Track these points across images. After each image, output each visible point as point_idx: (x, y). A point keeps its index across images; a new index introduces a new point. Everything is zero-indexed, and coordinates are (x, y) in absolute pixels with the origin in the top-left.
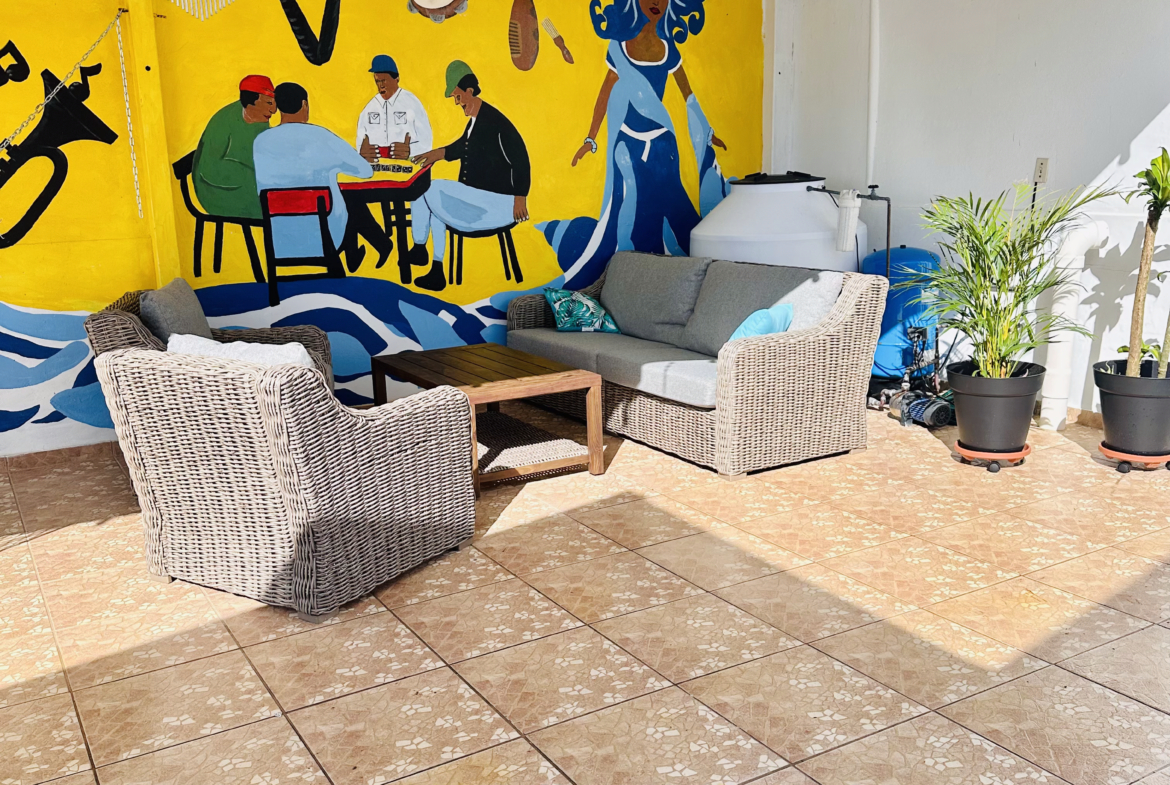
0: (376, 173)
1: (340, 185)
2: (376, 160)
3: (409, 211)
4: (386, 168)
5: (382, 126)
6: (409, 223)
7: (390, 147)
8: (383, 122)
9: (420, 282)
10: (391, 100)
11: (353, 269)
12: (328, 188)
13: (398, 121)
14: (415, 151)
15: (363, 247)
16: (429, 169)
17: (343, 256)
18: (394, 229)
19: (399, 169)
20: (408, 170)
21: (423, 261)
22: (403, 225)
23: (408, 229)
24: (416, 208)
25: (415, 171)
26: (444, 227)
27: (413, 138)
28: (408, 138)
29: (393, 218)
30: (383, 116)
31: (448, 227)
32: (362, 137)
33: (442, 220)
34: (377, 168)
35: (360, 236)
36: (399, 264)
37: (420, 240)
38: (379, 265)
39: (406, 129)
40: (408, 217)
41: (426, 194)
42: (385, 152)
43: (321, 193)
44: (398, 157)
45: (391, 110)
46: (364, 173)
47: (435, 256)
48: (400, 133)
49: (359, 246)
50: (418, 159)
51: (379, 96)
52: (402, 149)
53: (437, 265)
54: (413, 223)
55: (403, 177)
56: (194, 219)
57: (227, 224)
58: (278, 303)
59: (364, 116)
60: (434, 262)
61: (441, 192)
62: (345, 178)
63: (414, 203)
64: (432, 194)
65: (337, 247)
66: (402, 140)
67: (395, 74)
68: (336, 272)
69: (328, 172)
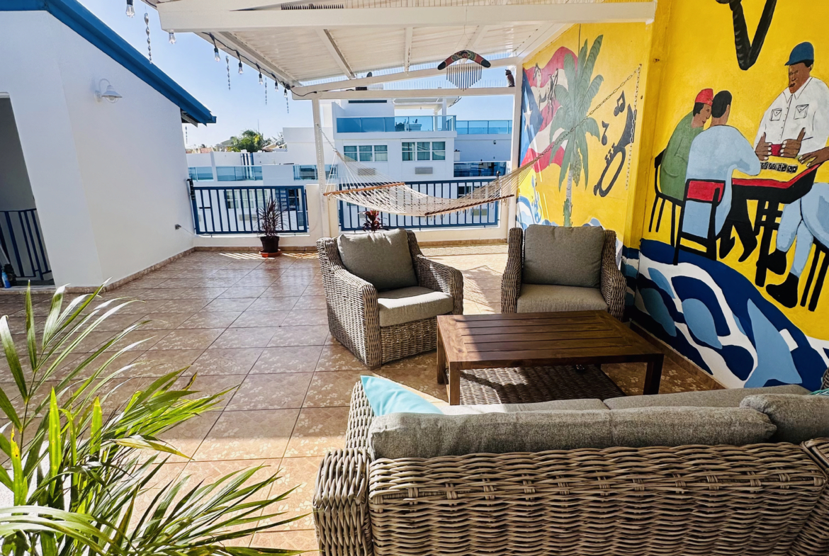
0: (763, 170)
1: (733, 180)
2: (766, 158)
3: (780, 214)
4: (772, 167)
5: (781, 123)
6: (776, 227)
7: (782, 144)
8: (783, 118)
9: (771, 289)
10: (797, 93)
11: (722, 256)
12: (724, 182)
13: (798, 115)
14: (806, 148)
15: (734, 238)
16: (815, 171)
17: (718, 242)
18: (762, 229)
19: (783, 168)
20: (793, 169)
21: (780, 269)
22: (771, 226)
23: (774, 232)
24: (789, 211)
25: (799, 172)
26: (811, 239)
27: (808, 133)
28: (802, 134)
29: (764, 218)
30: (784, 111)
31: (816, 241)
32: (760, 134)
33: (811, 231)
34: (764, 166)
35: (734, 228)
36: (758, 264)
37: (782, 247)
38: (742, 259)
39: (804, 123)
40: (778, 220)
41: (804, 198)
42: (776, 150)
44: (787, 155)
45: (795, 103)
46: (754, 171)
47: (793, 267)
48: (796, 129)
49: (731, 237)
50: (806, 157)
51: (787, 91)
52: (792, 148)
53: (793, 280)
54: (780, 228)
55: (785, 177)
56: (655, 194)
57: (667, 201)
58: (677, 264)
59: (768, 114)
60: (790, 275)
61: (821, 198)
62: (738, 175)
63: (788, 206)
64: (809, 200)
65: (717, 234)
66: (795, 137)
67: (809, 63)
68: (711, 253)
69: (728, 166)
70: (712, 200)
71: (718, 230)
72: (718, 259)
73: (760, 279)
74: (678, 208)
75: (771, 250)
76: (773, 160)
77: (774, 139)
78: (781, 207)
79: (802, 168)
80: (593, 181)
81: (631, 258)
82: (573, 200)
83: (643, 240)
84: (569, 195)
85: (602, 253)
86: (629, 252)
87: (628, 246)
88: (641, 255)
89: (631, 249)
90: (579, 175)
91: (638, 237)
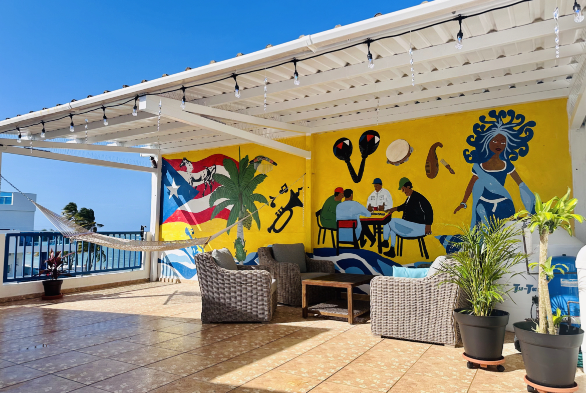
1: (360, 219)
2: (372, 211)
3: (382, 228)
4: (376, 214)
5: (376, 201)
6: (382, 233)
7: (378, 207)
8: (376, 199)
9: (385, 253)
10: (379, 192)
11: (362, 246)
12: (356, 220)
13: (381, 199)
14: (386, 208)
15: (366, 239)
17: (359, 242)
18: (377, 234)
19: (380, 214)
20: (383, 215)
21: (387, 246)
22: (380, 233)
23: (382, 235)
24: (385, 228)
26: (395, 235)
27: (386, 204)
28: (384, 204)
29: (377, 231)
30: (376, 197)
31: (397, 235)
32: (368, 204)
33: (395, 232)
34: (372, 214)
35: (365, 236)
36: (378, 246)
37: (386, 238)
38: (371, 246)
39: (383, 201)
40: (382, 231)
41: (389, 223)
42: (376, 209)
43: (354, 221)
44: (380, 210)
45: (379, 195)
46: (368, 215)
47: (391, 245)
48: (381, 203)
50: (387, 211)
51: (375, 191)
52: (382, 208)
53: (392, 248)
54: (384, 233)
55: (381, 217)
56: (319, 228)
58: (338, 255)
59: (370, 197)
60: (391, 247)
61: (395, 222)
62: (362, 217)
63: (385, 226)
64: (391, 223)
65: (358, 239)
66: (382, 205)
67: (381, 184)
68: (357, 247)
69: (357, 214)
70: (352, 227)
71: (358, 237)
73: (380, 251)
75: (382, 240)
76: (375, 212)
77: (374, 205)
78: (382, 226)
79: (387, 214)
82: (245, 238)
83: (314, 249)
84: (240, 235)
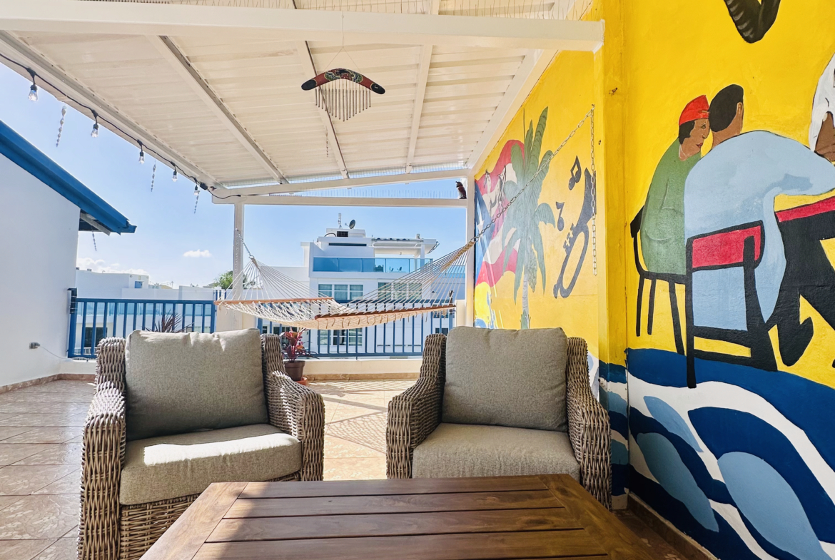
1: (778, 213)
11: (789, 361)
12: (760, 223)
15: (809, 321)
17: (773, 333)
32: (818, 118)
35: (803, 300)
43: (749, 233)
46: (820, 185)
49: (802, 321)
56: (638, 276)
57: (659, 282)
58: (695, 387)
65: (766, 318)
68: (762, 359)
69: (762, 196)
70: (741, 260)
71: (767, 311)
72: (781, 367)
74: (680, 289)
80: (552, 280)
81: (615, 381)
82: (530, 312)
83: (628, 351)
84: (526, 306)
85: (567, 373)
86: (610, 372)
87: (608, 361)
88: (629, 376)
89: (611, 365)
90: (535, 277)
91: (621, 347)
